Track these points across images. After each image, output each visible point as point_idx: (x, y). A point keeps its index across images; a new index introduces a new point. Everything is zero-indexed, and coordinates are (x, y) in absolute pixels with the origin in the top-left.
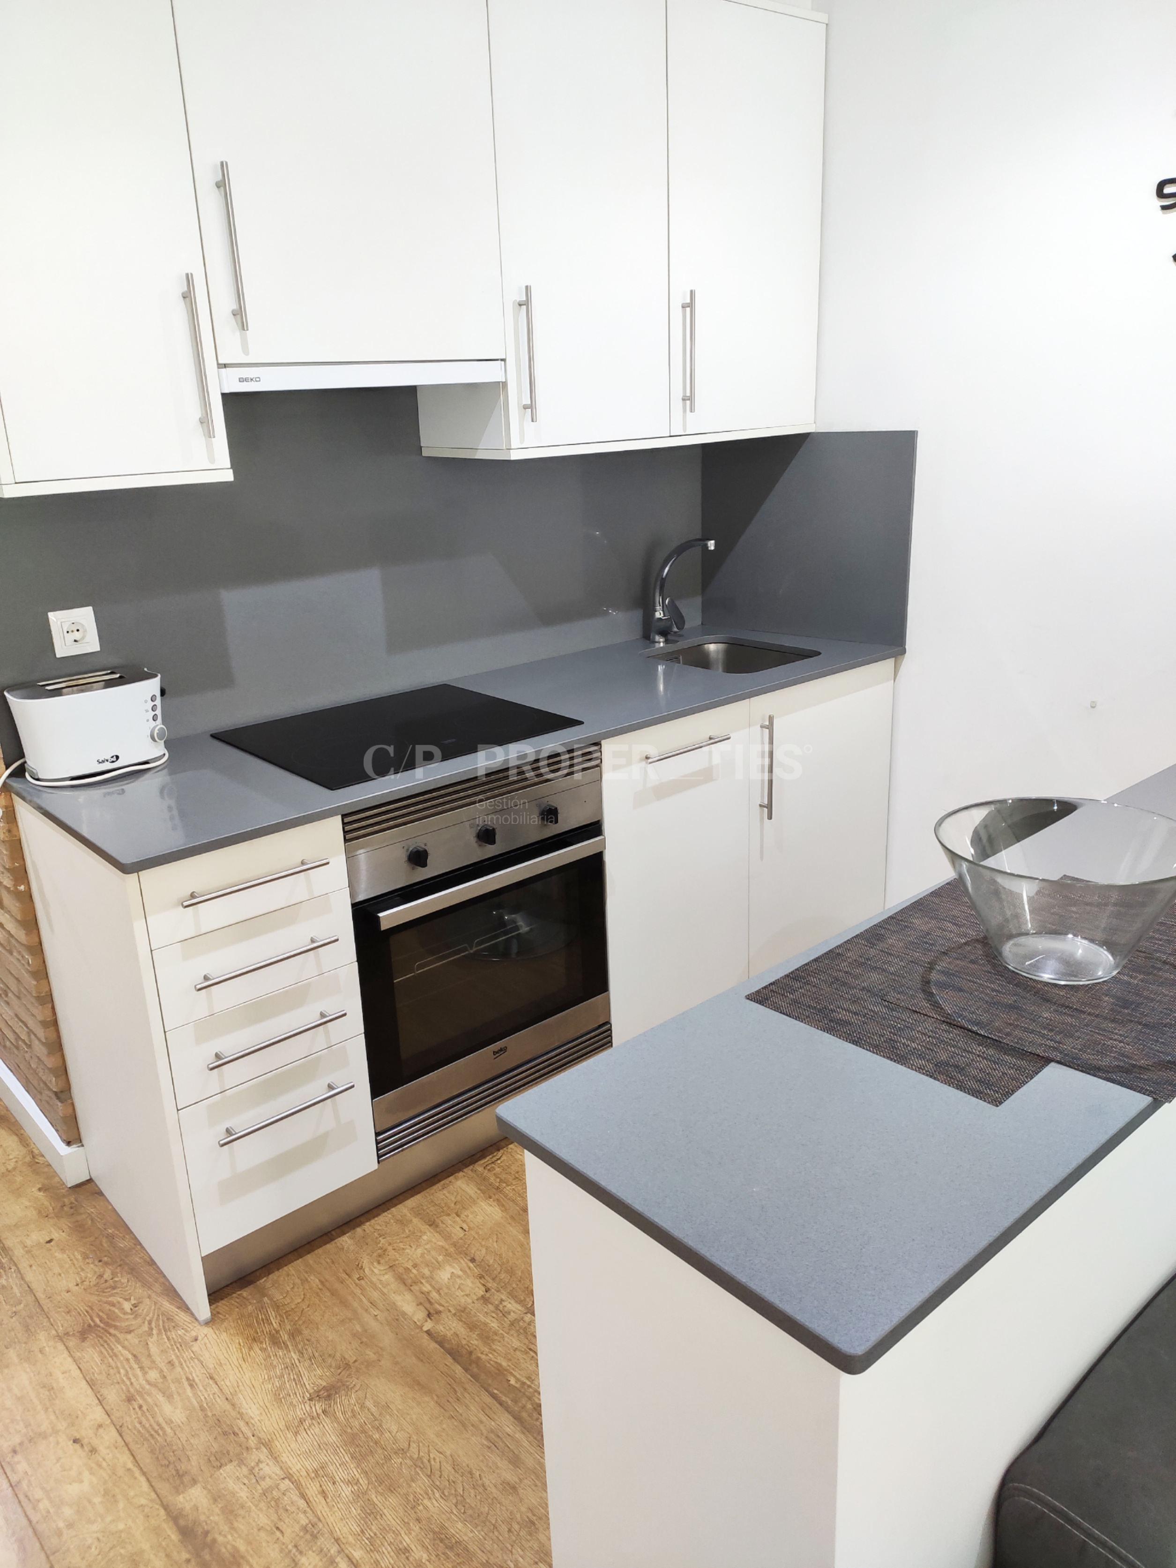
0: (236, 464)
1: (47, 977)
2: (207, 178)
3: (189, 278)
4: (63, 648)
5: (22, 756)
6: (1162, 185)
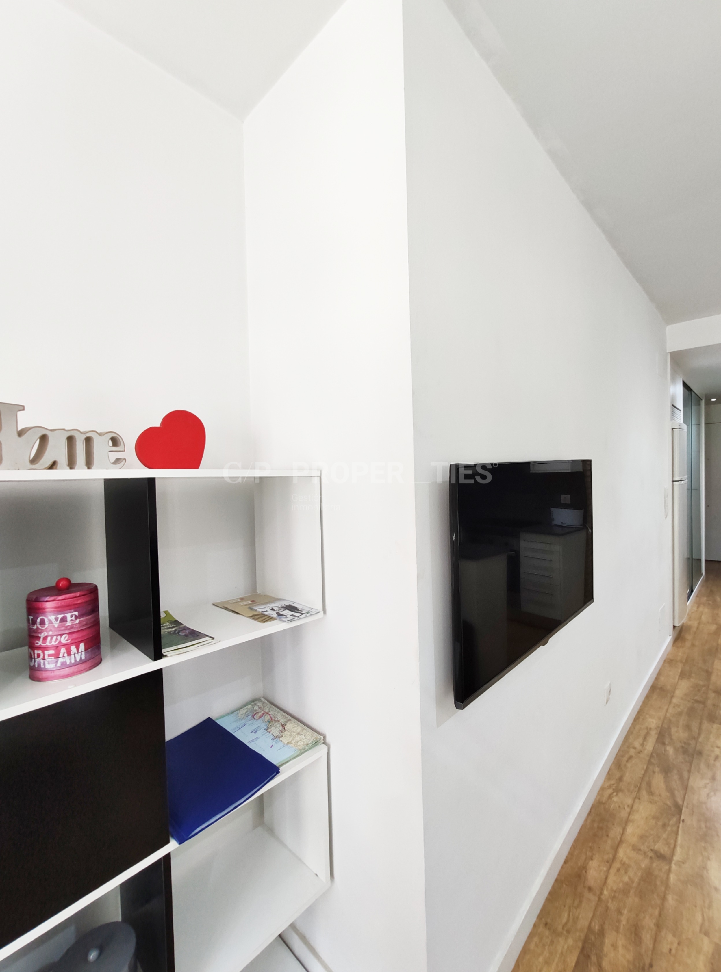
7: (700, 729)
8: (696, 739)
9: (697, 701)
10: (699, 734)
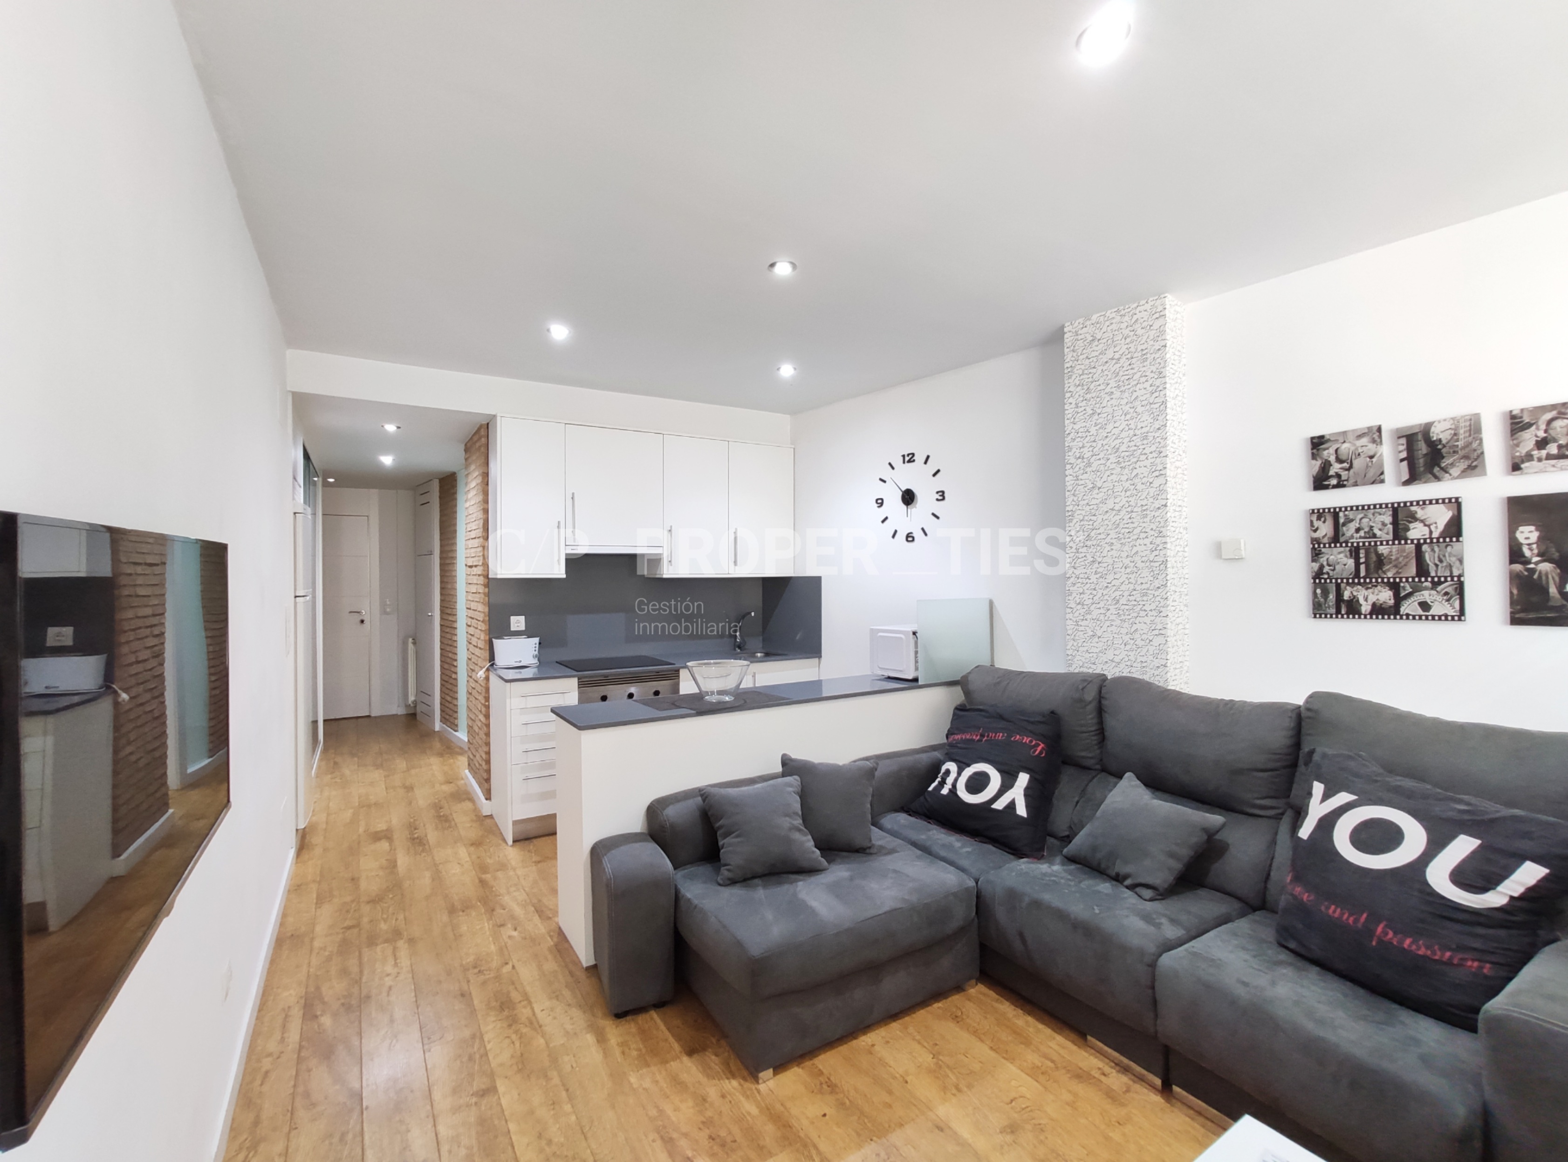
0: (567, 572)
1: (489, 736)
2: (569, 496)
3: (559, 522)
4: (513, 628)
5: (494, 660)
6: (877, 500)
7: (361, 964)
8: (358, 982)
9: (349, 928)
10: (361, 972)
